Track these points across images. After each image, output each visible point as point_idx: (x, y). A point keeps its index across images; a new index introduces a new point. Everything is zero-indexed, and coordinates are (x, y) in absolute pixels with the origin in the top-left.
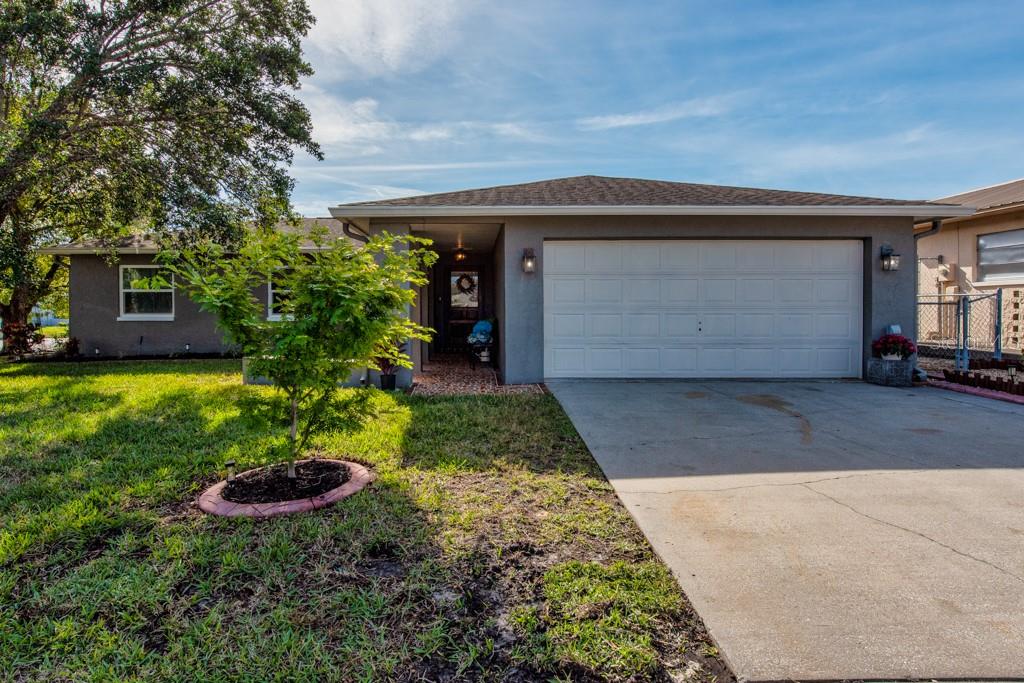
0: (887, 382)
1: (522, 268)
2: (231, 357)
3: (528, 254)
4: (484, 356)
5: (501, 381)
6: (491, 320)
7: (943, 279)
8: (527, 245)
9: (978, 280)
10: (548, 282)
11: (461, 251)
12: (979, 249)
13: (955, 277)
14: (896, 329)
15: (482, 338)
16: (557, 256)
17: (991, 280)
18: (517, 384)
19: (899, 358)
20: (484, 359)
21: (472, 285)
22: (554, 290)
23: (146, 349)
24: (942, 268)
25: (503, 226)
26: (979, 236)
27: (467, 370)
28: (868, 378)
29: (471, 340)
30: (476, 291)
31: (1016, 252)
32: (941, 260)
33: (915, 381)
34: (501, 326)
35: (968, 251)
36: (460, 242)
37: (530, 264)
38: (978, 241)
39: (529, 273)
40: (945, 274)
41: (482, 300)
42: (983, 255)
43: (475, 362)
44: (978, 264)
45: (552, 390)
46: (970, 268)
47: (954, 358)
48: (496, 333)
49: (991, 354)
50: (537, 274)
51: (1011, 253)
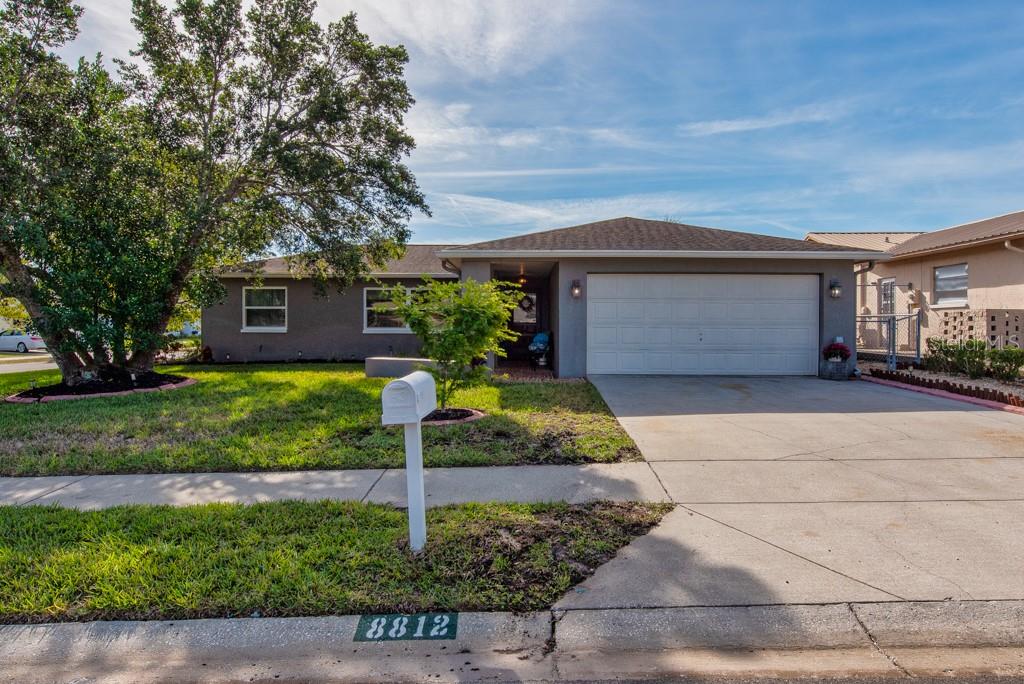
0: (831, 377)
1: (572, 294)
2: (336, 362)
3: (576, 284)
4: (542, 361)
5: (556, 376)
6: (549, 332)
7: (911, 302)
8: (576, 278)
9: (935, 303)
10: (590, 304)
11: (523, 277)
12: (935, 279)
13: (918, 301)
14: (840, 340)
15: (541, 346)
16: (596, 285)
17: (943, 303)
18: (568, 378)
19: (839, 360)
20: (543, 364)
21: (532, 304)
22: (596, 310)
23: (265, 356)
24: (910, 293)
25: (558, 263)
26: (935, 268)
27: (529, 371)
28: (823, 375)
29: (532, 348)
30: (534, 308)
31: (959, 282)
32: (910, 286)
33: (852, 376)
34: (556, 338)
35: (928, 280)
36: (522, 270)
37: (577, 291)
38: (934, 273)
39: (577, 298)
40: (912, 297)
41: (539, 317)
42: (939, 283)
43: (534, 366)
44: (934, 290)
45: (592, 381)
46: (928, 294)
47: (885, 362)
48: (551, 342)
49: (914, 358)
50: (582, 298)
51: (953, 283)
